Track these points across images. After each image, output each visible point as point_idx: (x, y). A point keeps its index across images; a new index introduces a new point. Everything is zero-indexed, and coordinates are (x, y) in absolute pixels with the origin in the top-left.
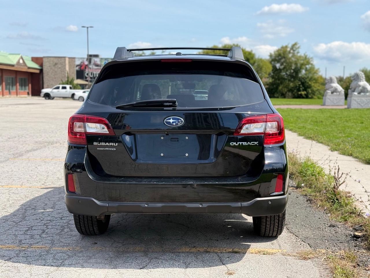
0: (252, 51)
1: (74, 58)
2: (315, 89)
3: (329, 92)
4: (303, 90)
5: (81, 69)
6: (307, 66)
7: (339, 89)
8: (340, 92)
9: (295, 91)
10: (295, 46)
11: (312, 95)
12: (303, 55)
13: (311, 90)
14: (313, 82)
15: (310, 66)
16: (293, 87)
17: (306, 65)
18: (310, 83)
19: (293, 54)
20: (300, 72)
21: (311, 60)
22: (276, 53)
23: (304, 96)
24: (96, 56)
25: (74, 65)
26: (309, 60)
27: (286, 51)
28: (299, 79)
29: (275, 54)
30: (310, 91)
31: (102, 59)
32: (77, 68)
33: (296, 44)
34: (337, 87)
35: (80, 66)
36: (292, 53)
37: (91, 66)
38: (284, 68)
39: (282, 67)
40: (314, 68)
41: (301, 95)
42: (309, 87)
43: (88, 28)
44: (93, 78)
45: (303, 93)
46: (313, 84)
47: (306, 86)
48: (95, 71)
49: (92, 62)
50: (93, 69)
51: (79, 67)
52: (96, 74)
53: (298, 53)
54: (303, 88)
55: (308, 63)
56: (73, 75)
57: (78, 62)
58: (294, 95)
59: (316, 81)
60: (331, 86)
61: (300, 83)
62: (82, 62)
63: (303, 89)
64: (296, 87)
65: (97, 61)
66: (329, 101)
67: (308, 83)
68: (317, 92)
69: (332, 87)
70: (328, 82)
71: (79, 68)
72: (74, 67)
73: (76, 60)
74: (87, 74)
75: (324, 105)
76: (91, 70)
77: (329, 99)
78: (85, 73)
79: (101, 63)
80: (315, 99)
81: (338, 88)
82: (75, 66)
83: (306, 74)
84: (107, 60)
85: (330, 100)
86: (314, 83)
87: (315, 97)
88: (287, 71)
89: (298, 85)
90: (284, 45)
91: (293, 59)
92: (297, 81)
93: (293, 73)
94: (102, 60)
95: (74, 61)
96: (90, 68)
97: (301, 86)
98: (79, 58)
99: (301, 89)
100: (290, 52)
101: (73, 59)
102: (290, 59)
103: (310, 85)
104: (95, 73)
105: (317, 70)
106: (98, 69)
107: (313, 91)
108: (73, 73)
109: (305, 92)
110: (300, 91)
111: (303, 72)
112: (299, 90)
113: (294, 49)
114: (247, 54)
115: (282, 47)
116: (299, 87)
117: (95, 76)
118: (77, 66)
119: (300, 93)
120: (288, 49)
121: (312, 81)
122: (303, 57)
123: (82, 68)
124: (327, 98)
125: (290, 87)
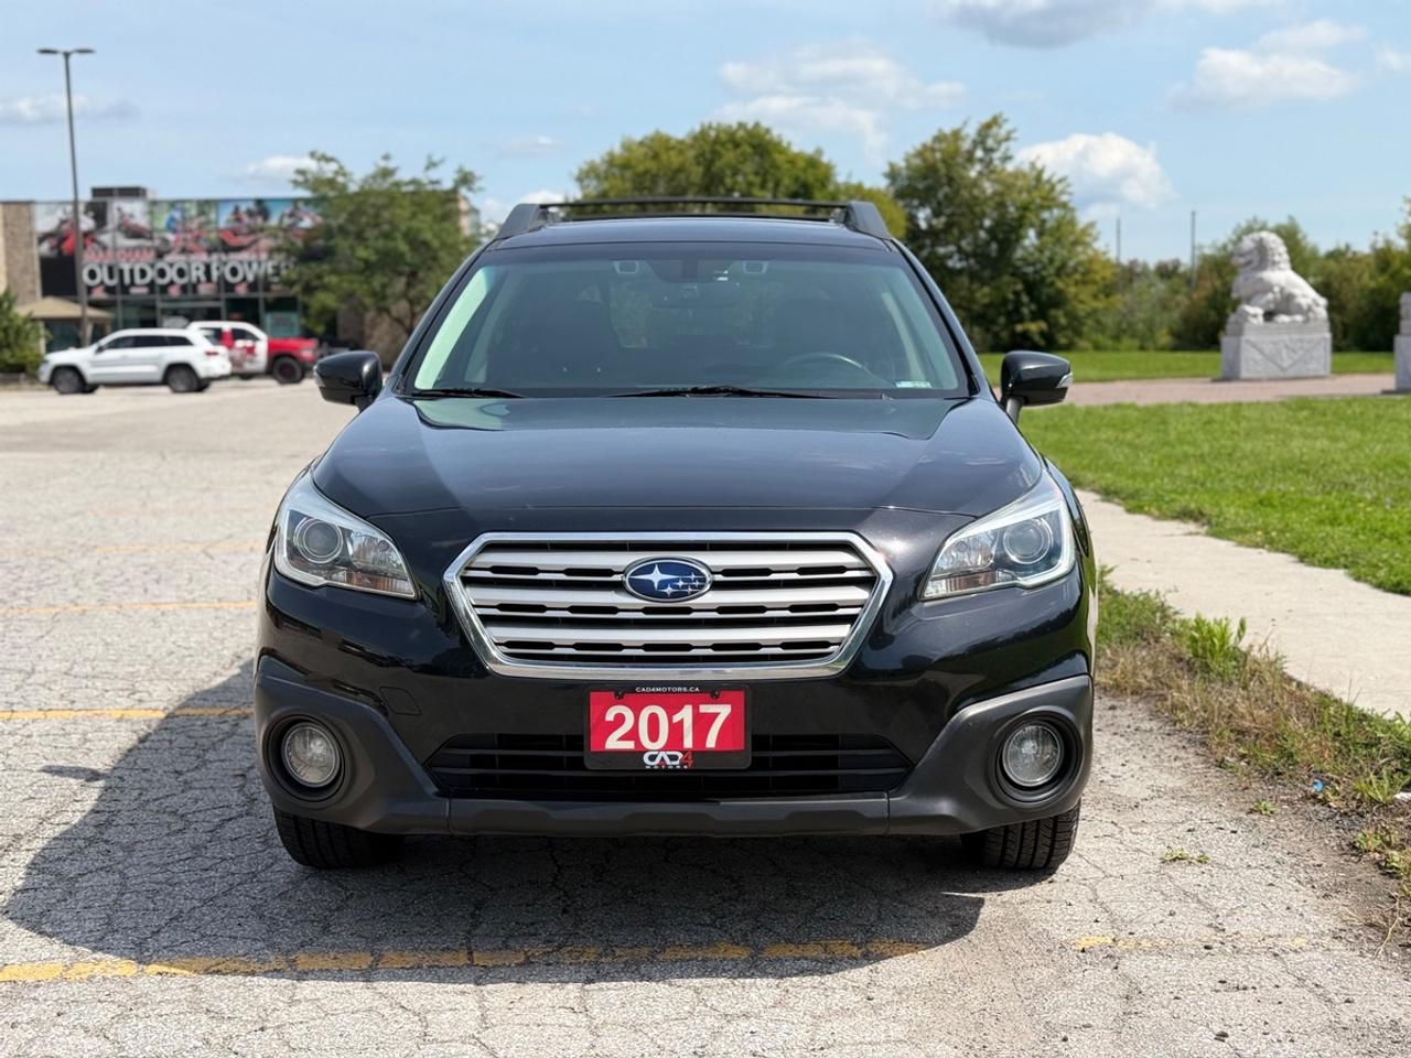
0: (819, 152)
1: (29, 203)
2: (1082, 310)
3: (1255, 311)
4: (1035, 317)
5: (60, 253)
6: (1046, 215)
7: (1304, 296)
8: (1306, 312)
9: (1002, 320)
10: (995, 130)
11: (1069, 333)
12: (1026, 168)
13: (1067, 315)
14: (1071, 281)
15: (1056, 212)
16: (990, 305)
17: (1043, 207)
18: (1060, 284)
19: (988, 163)
20: (1019, 238)
21: (1059, 188)
22: (917, 162)
23: (1037, 338)
24: (134, 193)
25: (31, 234)
26: (1053, 188)
27: (957, 151)
28: (1010, 270)
29: (909, 167)
30: (1063, 321)
31: (154, 203)
32: (45, 248)
33: (995, 122)
34: (1295, 286)
35: (57, 237)
36: (981, 160)
37: (105, 238)
38: (949, 226)
39: (939, 222)
40: (1072, 222)
41: (1025, 335)
42: (1058, 300)
43: (67, 55)
44: (119, 289)
45: (1034, 327)
46: (1072, 290)
47: (1044, 298)
48: (128, 261)
49: (113, 217)
50: (115, 249)
51: (54, 242)
52: (132, 271)
53: (1006, 158)
54: (1033, 307)
55: (1049, 201)
56: (28, 278)
57: (45, 222)
58: (996, 335)
59: (1086, 274)
60: (1261, 280)
61: (1019, 287)
62: (63, 222)
63: (1032, 312)
64: (1005, 301)
65: (132, 216)
66: (1258, 356)
67: (1052, 284)
68: (1090, 322)
69: (1268, 288)
70: (1249, 263)
71: (52, 248)
72: (29, 245)
73: (39, 210)
74: (92, 275)
75: (1230, 376)
76: (110, 253)
77: (1254, 346)
78: (82, 268)
79: (151, 223)
80: (1083, 350)
81: (1296, 291)
82: (35, 241)
83: (1040, 250)
84: (179, 206)
85: (1261, 351)
86: (1076, 283)
87: (1082, 343)
88: (962, 235)
89: (1011, 296)
90: (947, 130)
91: (989, 187)
92: (1006, 278)
93: (988, 243)
94: (156, 209)
95: (30, 219)
96: (105, 248)
97: (1025, 299)
98: (48, 203)
99: (1025, 311)
100: (970, 158)
101: (24, 210)
102: (975, 184)
103: (1060, 292)
104: (126, 267)
105: (1084, 231)
106: (140, 248)
107: (1072, 316)
108: (25, 270)
109: (1043, 325)
110: (1021, 320)
111: (1031, 238)
112: (1015, 315)
113: (990, 143)
114: (801, 164)
115: (939, 138)
116: (1018, 304)
117: (127, 280)
118: (43, 238)
119: (1019, 328)
120: (966, 145)
121: (1069, 275)
122: (1025, 176)
123: (66, 246)
124: (1247, 341)
125: (976, 308)
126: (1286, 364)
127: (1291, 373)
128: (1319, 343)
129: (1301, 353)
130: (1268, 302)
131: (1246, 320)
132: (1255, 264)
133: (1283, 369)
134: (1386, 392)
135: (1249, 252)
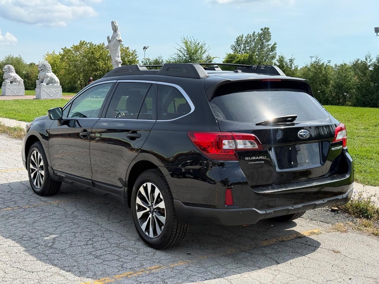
126: (15, 93)
127: (16, 95)
128: (22, 89)
129: (18, 90)
130: (11, 79)
131: (6, 83)
132: (8, 71)
133: (15, 94)
134: (34, 99)
135: (7, 69)
